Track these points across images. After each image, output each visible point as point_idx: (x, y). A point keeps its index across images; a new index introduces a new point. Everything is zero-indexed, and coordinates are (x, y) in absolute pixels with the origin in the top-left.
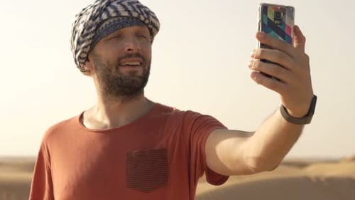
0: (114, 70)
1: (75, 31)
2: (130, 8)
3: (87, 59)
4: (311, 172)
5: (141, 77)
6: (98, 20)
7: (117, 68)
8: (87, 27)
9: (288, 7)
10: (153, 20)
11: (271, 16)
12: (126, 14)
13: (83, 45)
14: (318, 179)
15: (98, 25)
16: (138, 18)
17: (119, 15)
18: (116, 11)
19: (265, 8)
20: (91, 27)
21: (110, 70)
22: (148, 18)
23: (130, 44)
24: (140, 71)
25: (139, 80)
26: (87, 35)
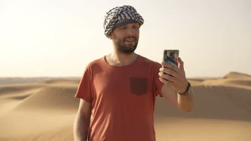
0: (122, 42)
1: (106, 22)
2: (131, 15)
3: (110, 35)
4: (205, 83)
5: (133, 46)
6: (116, 20)
7: (123, 42)
8: (111, 22)
9: (176, 50)
10: (141, 20)
11: (168, 55)
12: (129, 18)
13: (109, 29)
14: (208, 87)
15: (116, 22)
16: (134, 20)
17: (126, 18)
18: (125, 16)
19: (166, 52)
20: (113, 22)
21: (120, 42)
22: (139, 20)
23: (130, 32)
24: (134, 43)
25: (133, 48)
26: (111, 25)
